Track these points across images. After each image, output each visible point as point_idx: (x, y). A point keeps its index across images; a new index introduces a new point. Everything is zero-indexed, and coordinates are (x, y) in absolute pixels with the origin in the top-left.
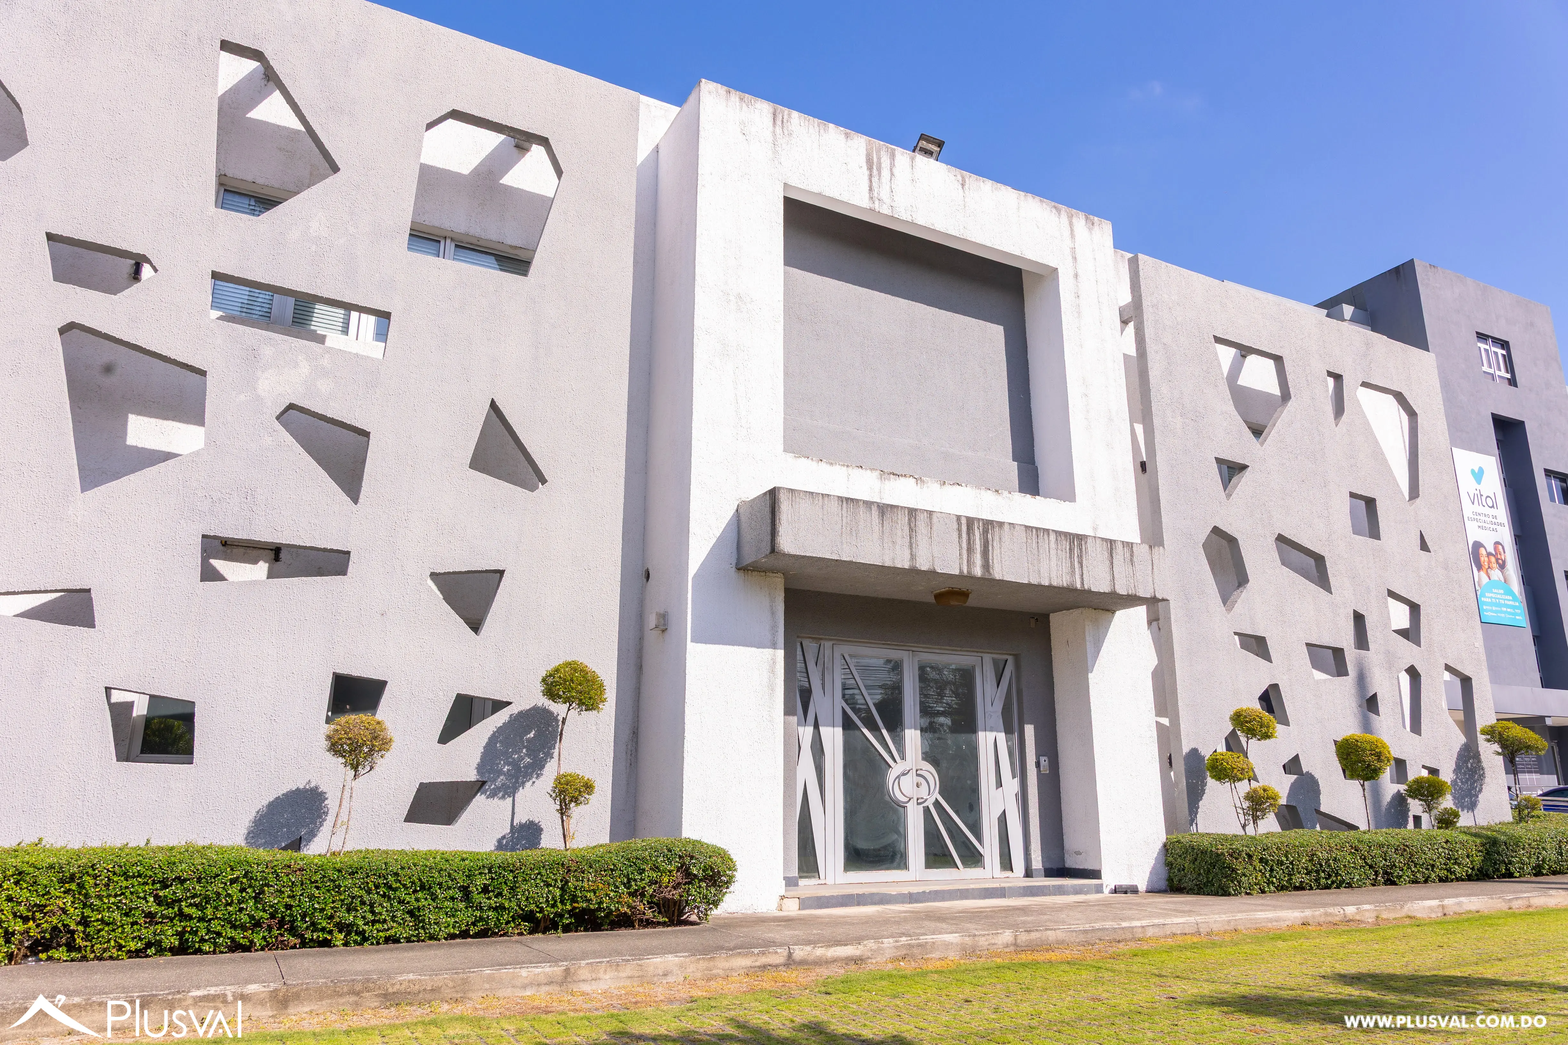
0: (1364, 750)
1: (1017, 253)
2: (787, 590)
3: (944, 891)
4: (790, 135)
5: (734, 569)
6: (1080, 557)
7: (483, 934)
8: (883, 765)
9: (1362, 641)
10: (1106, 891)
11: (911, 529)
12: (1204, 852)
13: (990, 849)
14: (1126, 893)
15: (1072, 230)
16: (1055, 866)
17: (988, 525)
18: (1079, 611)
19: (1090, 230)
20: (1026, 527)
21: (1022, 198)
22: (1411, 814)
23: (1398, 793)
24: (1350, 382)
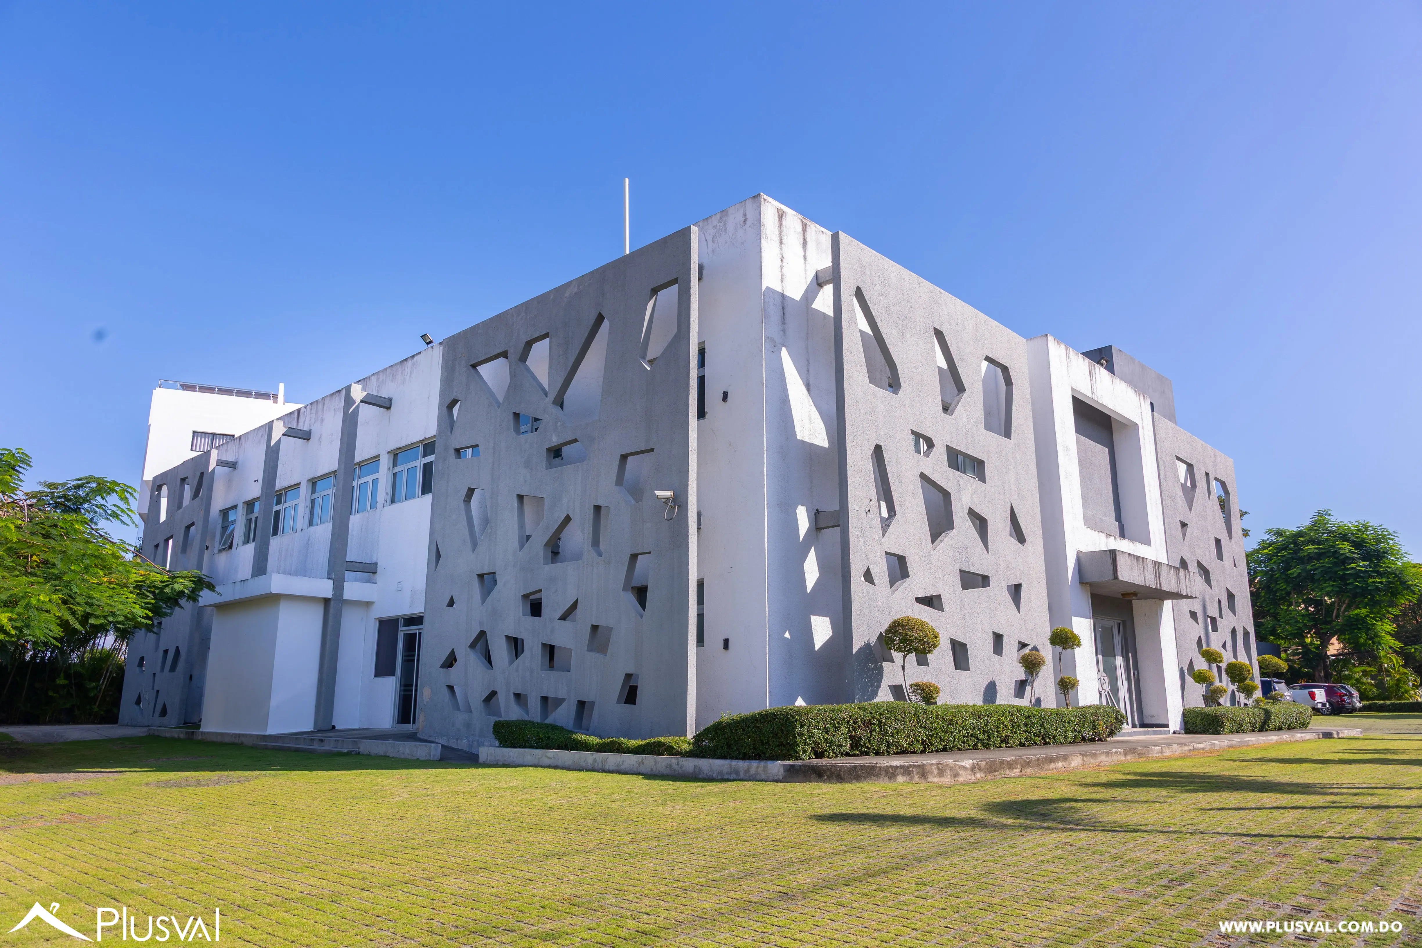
0: (1243, 669)
1: (1128, 417)
4: (1070, 361)
5: (1077, 581)
9: (1221, 616)
10: (1171, 733)
11: (1143, 567)
15: (1140, 404)
16: (1141, 723)
19: (1144, 403)
23: (1233, 690)
24: (1212, 477)
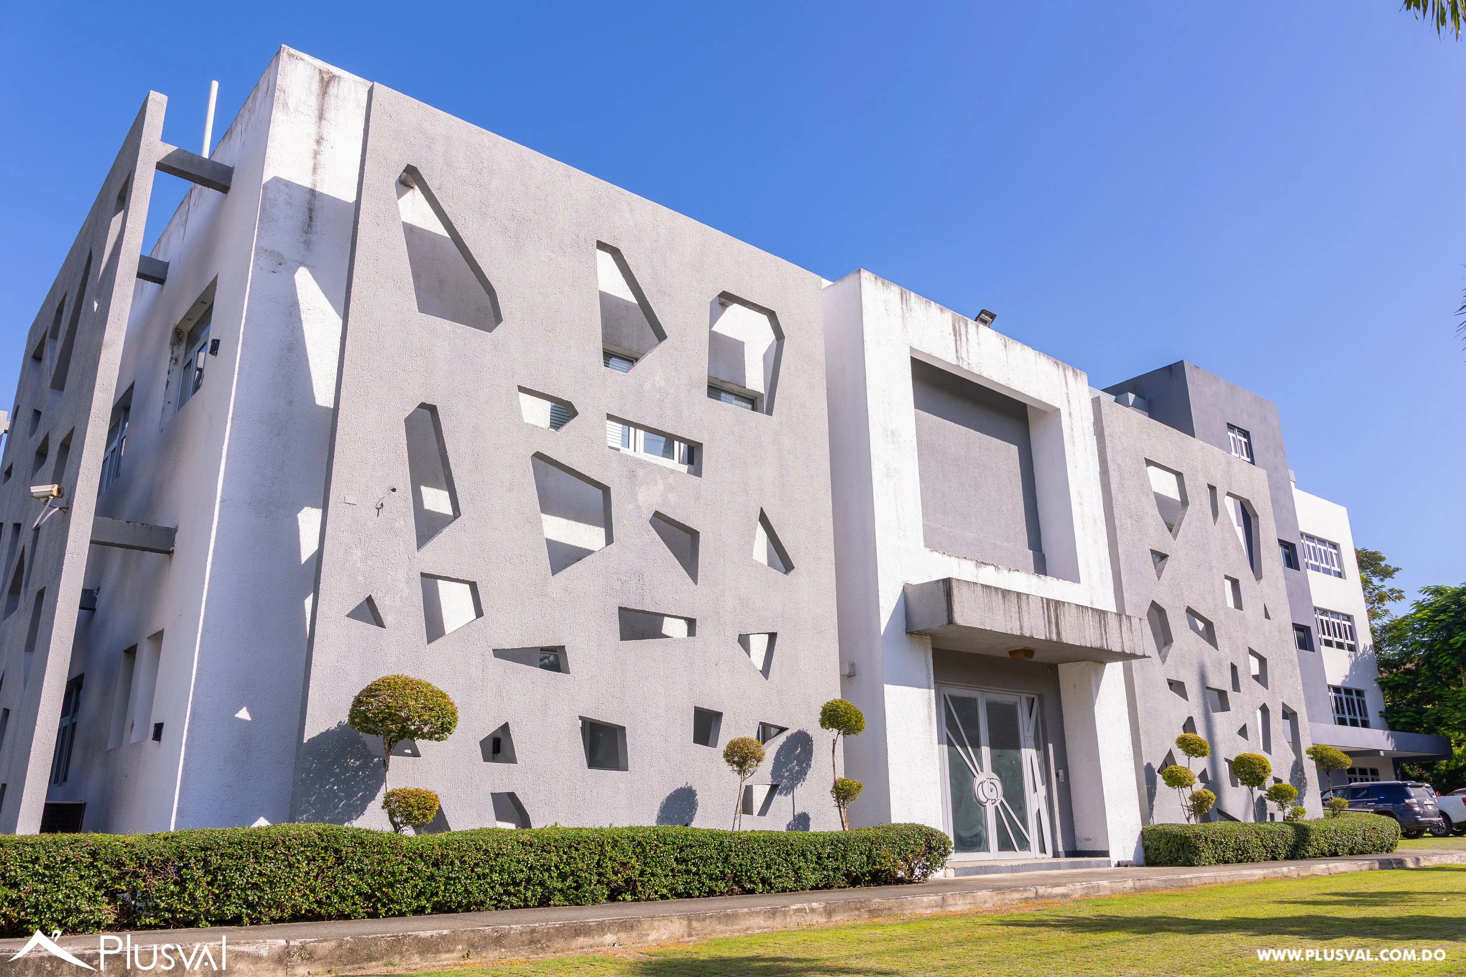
0: (1255, 764)
1: (1038, 398)
2: (933, 649)
3: (1028, 865)
4: (911, 310)
5: (905, 633)
6: (1105, 626)
7: (825, 887)
8: (971, 776)
9: (1236, 687)
10: (1113, 865)
11: (1019, 608)
12: (1176, 836)
13: (1033, 837)
14: (1126, 866)
15: (1066, 380)
16: (1071, 850)
17: (1058, 603)
18: (1085, 663)
19: (1076, 379)
20: (1076, 605)
21: (1038, 356)
22: (1268, 812)
23: (1261, 797)
24: (1220, 492)
